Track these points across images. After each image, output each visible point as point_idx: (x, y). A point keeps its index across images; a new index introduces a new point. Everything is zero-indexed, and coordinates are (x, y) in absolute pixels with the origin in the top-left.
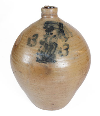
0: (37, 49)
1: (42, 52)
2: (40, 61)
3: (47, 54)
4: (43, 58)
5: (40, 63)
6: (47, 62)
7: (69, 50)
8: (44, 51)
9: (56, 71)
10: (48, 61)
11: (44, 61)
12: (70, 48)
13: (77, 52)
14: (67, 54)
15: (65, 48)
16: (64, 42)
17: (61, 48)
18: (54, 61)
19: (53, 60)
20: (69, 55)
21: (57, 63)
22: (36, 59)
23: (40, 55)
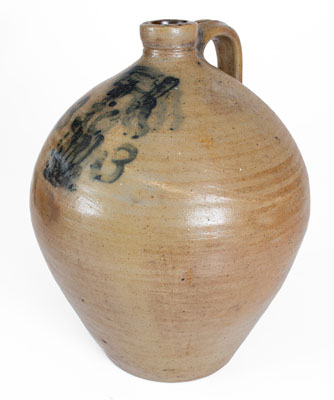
4: (55, 167)
6: (58, 184)
7: (127, 168)
9: (69, 221)
11: (54, 179)
12: (135, 162)
13: (156, 183)
14: (115, 180)
15: (118, 158)
16: (128, 140)
17: (106, 154)
18: (72, 186)
19: (70, 184)
20: (120, 183)
21: (77, 194)
22: (45, 168)
23: (54, 158)
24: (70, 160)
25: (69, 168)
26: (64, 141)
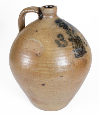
0: (71, 47)
1: (76, 48)
2: (78, 57)
3: (80, 48)
4: (79, 52)
5: (79, 58)
8: (76, 46)
10: (83, 54)
11: (81, 55)
18: (86, 51)
22: (75, 56)
23: (76, 51)
24: (81, 47)
25: (83, 49)
26: (74, 45)
